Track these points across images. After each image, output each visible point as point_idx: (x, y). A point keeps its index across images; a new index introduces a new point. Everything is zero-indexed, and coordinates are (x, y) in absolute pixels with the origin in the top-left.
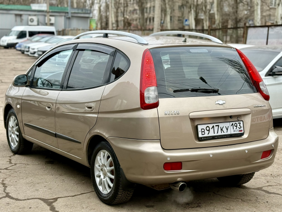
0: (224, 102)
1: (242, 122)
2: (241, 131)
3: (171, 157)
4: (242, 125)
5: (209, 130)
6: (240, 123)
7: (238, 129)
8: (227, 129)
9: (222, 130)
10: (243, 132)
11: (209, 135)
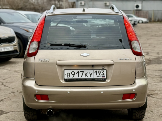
0: (89, 55)
1: (105, 71)
2: (105, 77)
3: (38, 91)
4: (105, 72)
5: (74, 74)
6: (103, 71)
7: (101, 75)
8: (91, 75)
9: (86, 75)
10: (106, 78)
11: (73, 78)
